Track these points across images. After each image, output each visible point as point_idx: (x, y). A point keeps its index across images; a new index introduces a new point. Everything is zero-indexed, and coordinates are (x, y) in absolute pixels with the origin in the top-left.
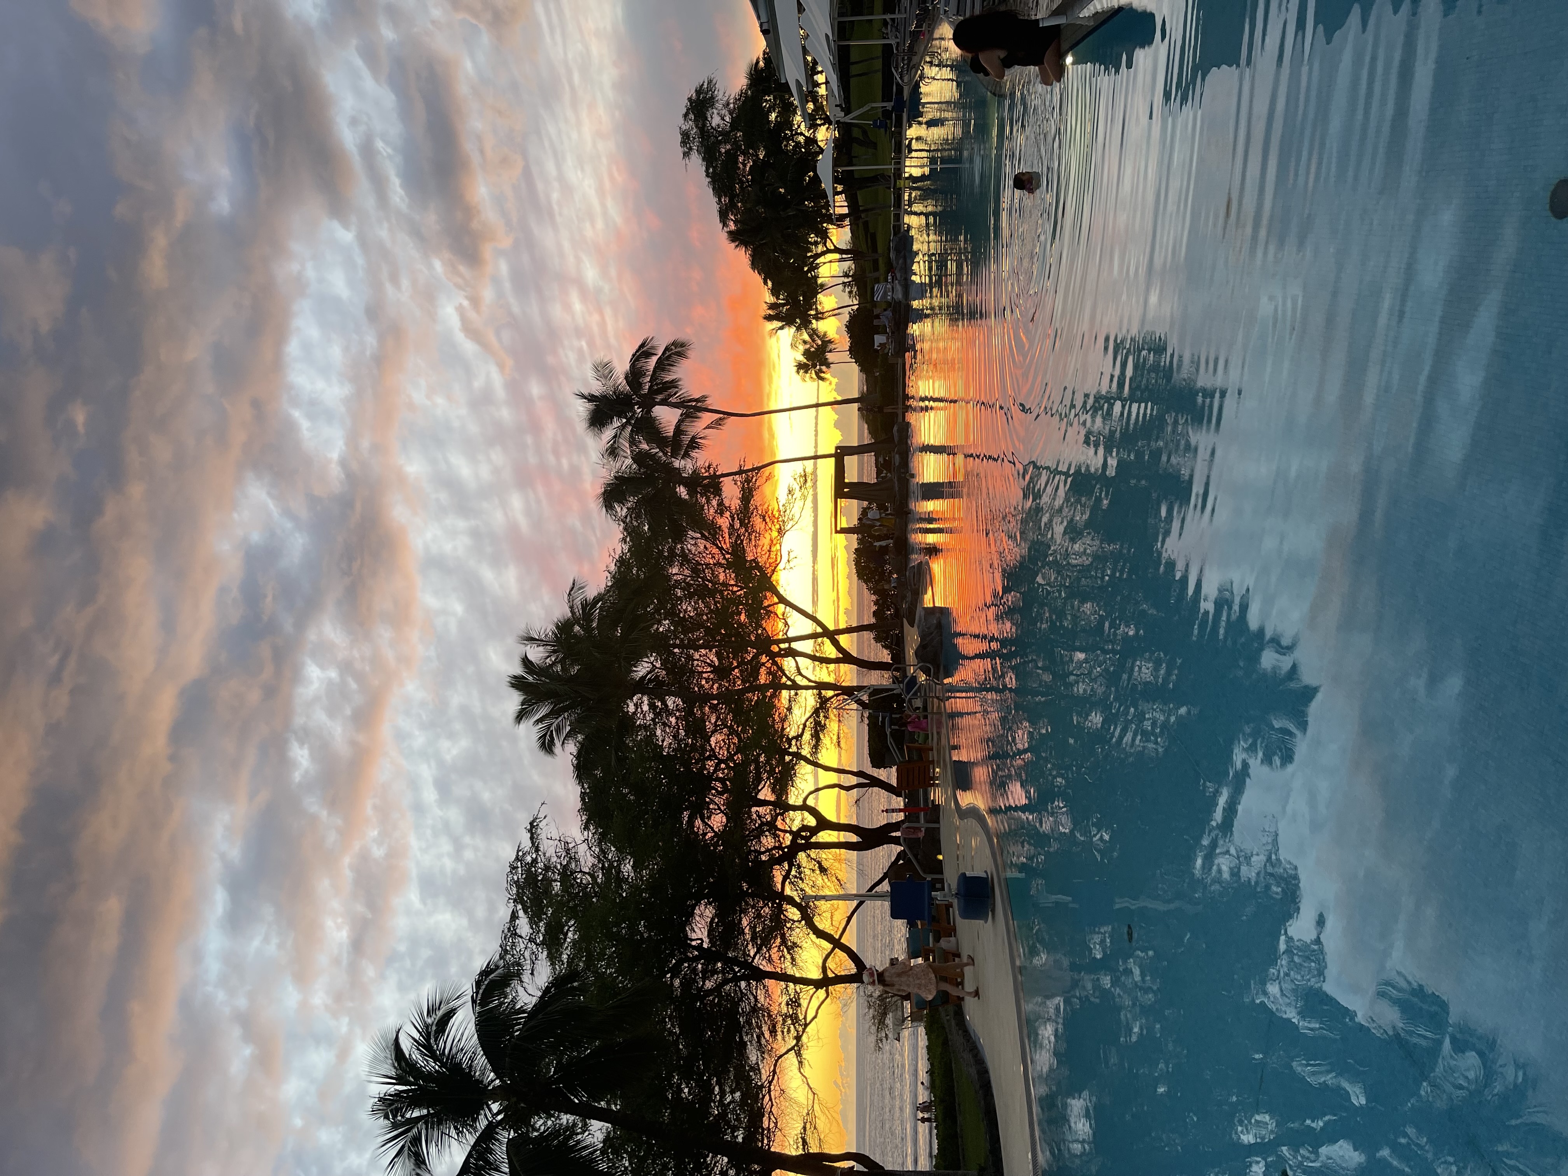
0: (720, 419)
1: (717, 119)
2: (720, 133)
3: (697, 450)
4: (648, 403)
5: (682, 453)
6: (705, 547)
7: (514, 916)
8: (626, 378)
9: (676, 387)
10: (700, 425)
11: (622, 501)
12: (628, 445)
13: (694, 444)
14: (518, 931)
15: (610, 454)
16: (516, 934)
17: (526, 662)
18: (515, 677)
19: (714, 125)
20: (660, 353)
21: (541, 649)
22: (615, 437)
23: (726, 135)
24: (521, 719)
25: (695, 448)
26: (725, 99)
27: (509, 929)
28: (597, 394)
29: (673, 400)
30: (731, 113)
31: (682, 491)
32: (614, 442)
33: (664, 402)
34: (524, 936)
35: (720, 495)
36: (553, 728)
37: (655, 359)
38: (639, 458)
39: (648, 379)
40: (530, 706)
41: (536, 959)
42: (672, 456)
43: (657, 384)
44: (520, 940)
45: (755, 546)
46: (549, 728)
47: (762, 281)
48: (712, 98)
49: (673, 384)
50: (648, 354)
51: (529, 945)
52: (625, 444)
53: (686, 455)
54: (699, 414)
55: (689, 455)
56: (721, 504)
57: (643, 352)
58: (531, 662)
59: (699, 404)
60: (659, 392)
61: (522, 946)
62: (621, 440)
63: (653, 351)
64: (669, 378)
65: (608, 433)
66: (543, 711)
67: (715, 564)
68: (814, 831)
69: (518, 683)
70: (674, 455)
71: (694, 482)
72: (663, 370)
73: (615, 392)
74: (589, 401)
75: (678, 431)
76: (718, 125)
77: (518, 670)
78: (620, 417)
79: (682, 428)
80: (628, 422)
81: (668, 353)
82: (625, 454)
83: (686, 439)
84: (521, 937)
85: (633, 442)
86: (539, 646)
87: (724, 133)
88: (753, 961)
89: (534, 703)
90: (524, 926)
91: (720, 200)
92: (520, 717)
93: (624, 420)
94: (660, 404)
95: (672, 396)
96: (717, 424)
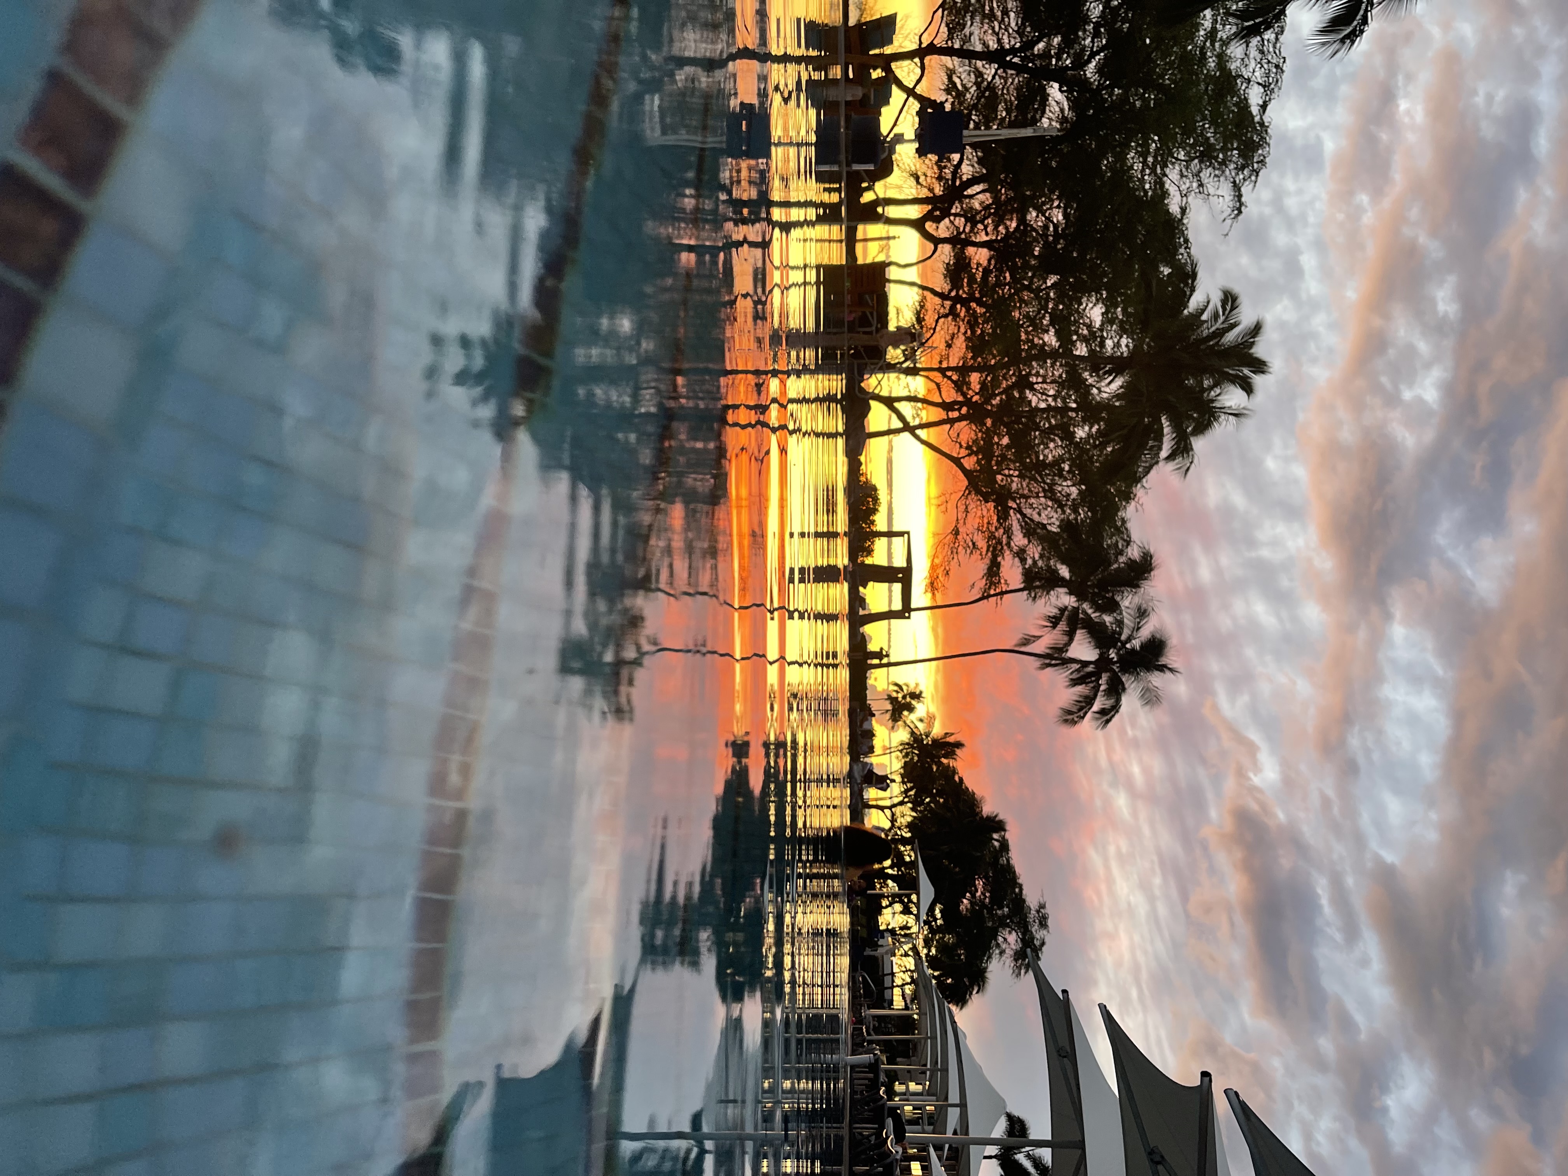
0: (1024, 645)
1: (1011, 939)
2: (1008, 926)
3: (1051, 615)
4: (1102, 663)
5: (1066, 613)
6: (1039, 514)
7: (1264, 107)
8: (1124, 689)
9: (1072, 679)
10: (1048, 640)
11: (1131, 563)
12: (1125, 620)
13: (1054, 621)
14: (1262, 90)
15: (1145, 611)
16: (1264, 86)
17: (1248, 388)
18: (1263, 372)
19: (1014, 933)
20: (1089, 715)
21: (1228, 404)
22: (1139, 628)
23: (1002, 923)
24: (1256, 326)
25: (1054, 617)
26: (1003, 958)
27: (1272, 91)
28: (1157, 673)
29: (1076, 666)
30: (998, 946)
31: (1064, 572)
32: (1139, 623)
33: (1085, 664)
34: (1256, 86)
35: (1024, 568)
36: (1222, 318)
37: (1096, 707)
38: (1112, 607)
39: (1102, 688)
40: (1246, 341)
41: (1243, 59)
42: (1078, 608)
43: (1092, 682)
44: (1260, 81)
45: (983, 517)
46: (1227, 318)
47: (965, 781)
48: (1016, 960)
49: (1075, 682)
50: (1103, 712)
51: (1250, 74)
52: (1128, 622)
53: (1063, 610)
54: (1048, 651)
55: (1060, 610)
56: (1023, 560)
57: (1107, 715)
58: (1243, 389)
59: (1047, 661)
60: (1090, 675)
61: (1257, 74)
62: (1132, 625)
63: (1097, 716)
64: (1080, 689)
65: (1145, 633)
66: (1230, 337)
67: (1029, 497)
68: (928, 217)
69: (1260, 366)
70: (1076, 610)
71: (1051, 581)
72: (1086, 697)
73: (1138, 674)
74: (1165, 666)
75: (1071, 635)
76: (1010, 933)
77: (1258, 380)
78: (1133, 649)
79: (1066, 638)
80: (1124, 644)
81: (1081, 714)
82: (1129, 611)
83: (1062, 626)
84: (1259, 84)
85: (1120, 623)
86: (1230, 408)
87: (1005, 926)
88: (997, 70)
89: (1242, 344)
90: (1255, 96)
91: (1008, 861)
92: (1256, 329)
93: (1128, 646)
94: (1089, 663)
95: (1076, 670)
96: (1026, 641)
